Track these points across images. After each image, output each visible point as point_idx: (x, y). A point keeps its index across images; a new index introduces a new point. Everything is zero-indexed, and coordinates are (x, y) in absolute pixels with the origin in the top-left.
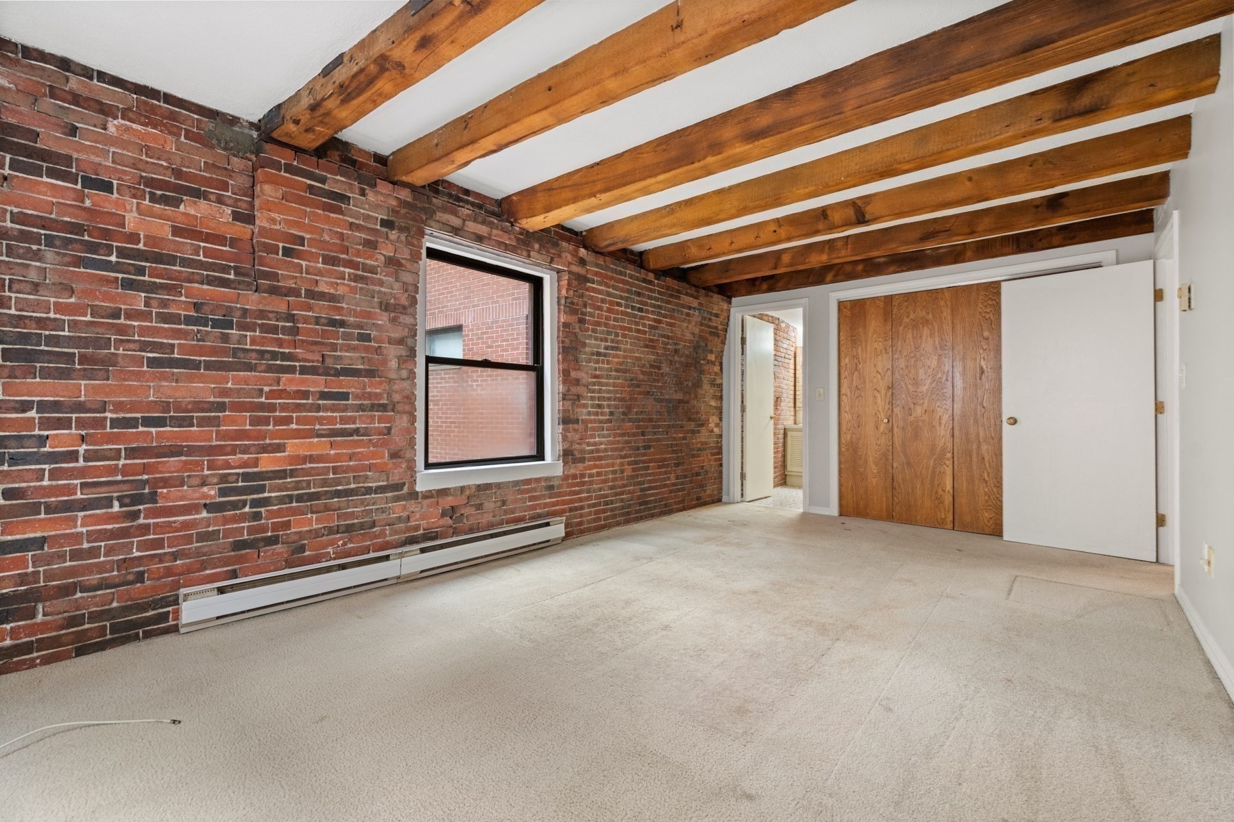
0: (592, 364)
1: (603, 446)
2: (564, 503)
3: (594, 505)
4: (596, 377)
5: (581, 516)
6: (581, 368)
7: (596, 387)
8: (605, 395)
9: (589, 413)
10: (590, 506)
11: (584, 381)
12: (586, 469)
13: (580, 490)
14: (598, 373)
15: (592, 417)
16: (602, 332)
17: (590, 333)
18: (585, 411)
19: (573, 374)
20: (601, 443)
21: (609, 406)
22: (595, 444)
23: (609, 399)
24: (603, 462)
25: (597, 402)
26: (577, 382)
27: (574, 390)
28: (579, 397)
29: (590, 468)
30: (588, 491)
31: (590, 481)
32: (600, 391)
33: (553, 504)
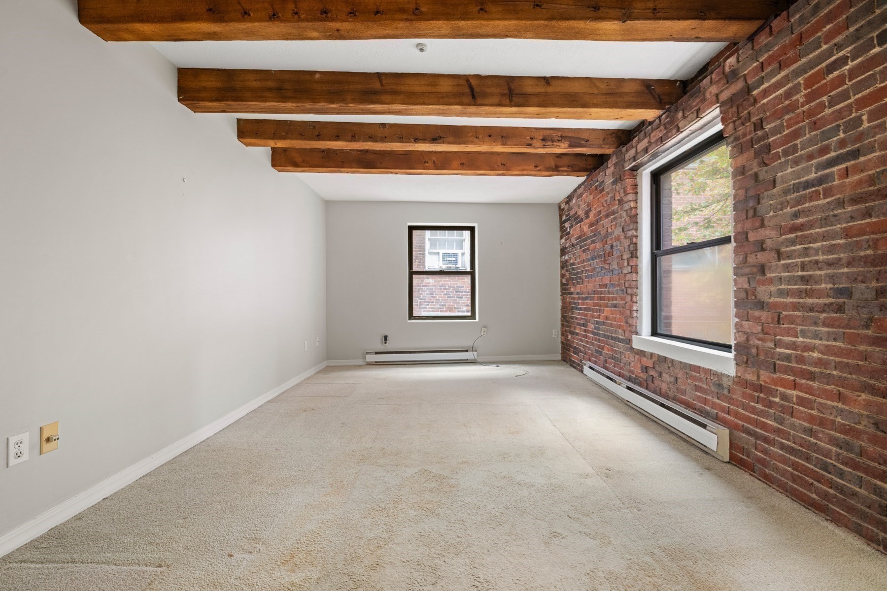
0: (788, 209)
1: (815, 355)
2: (737, 415)
3: (792, 451)
4: (794, 229)
5: (765, 452)
6: (766, 223)
7: (798, 247)
8: (821, 258)
9: (781, 293)
10: (783, 447)
11: (769, 243)
12: (775, 382)
13: (763, 411)
14: (801, 220)
15: (789, 300)
16: (811, 142)
17: (783, 160)
18: (773, 289)
19: (752, 237)
20: (812, 349)
21: (832, 278)
22: (794, 346)
23: (830, 264)
24: (815, 385)
25: (800, 273)
26: (761, 246)
27: (752, 259)
28: (762, 269)
29: (784, 383)
30: (781, 421)
31: (782, 406)
32: (806, 252)
33: (723, 410)
